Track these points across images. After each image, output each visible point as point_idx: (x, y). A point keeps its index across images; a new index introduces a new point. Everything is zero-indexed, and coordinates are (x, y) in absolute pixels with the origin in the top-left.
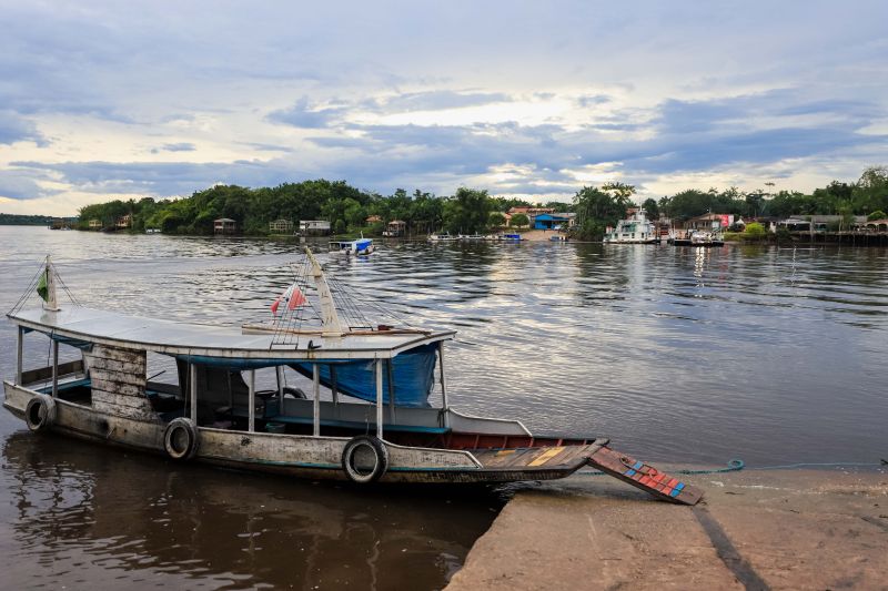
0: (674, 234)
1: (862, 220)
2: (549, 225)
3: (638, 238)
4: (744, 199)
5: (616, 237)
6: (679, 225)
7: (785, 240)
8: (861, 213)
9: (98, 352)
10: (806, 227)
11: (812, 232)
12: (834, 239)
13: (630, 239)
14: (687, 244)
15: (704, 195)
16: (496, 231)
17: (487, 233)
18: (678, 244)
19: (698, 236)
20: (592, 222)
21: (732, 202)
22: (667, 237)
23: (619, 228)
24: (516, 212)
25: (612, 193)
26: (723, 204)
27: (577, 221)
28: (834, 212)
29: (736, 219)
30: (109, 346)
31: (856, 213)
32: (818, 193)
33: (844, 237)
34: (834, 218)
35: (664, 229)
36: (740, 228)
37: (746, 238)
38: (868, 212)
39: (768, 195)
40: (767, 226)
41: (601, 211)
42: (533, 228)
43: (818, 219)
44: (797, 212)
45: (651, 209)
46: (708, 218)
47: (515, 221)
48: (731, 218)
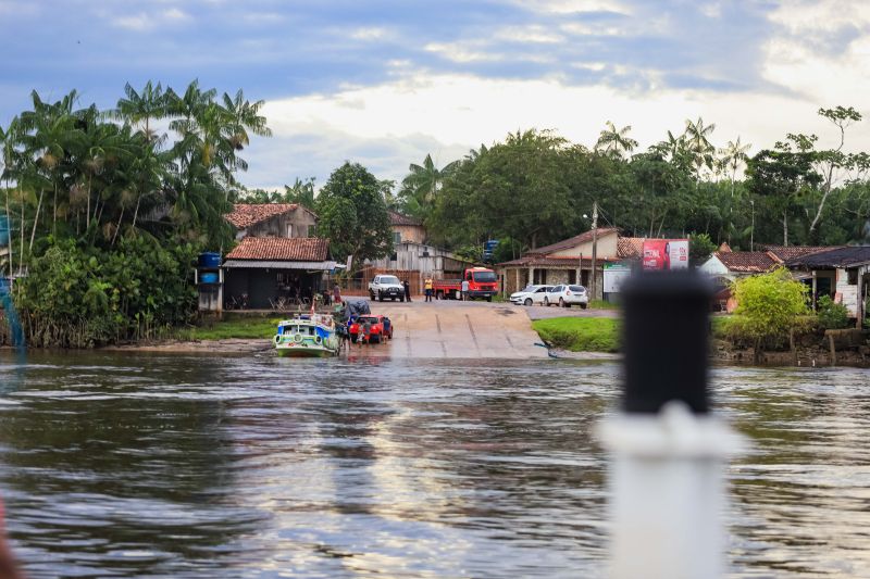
4: (740, 175)
15: (576, 153)
21: (688, 184)
25: (164, 131)
29: (698, 255)
39: (834, 158)
41: (109, 210)
46: (585, 251)
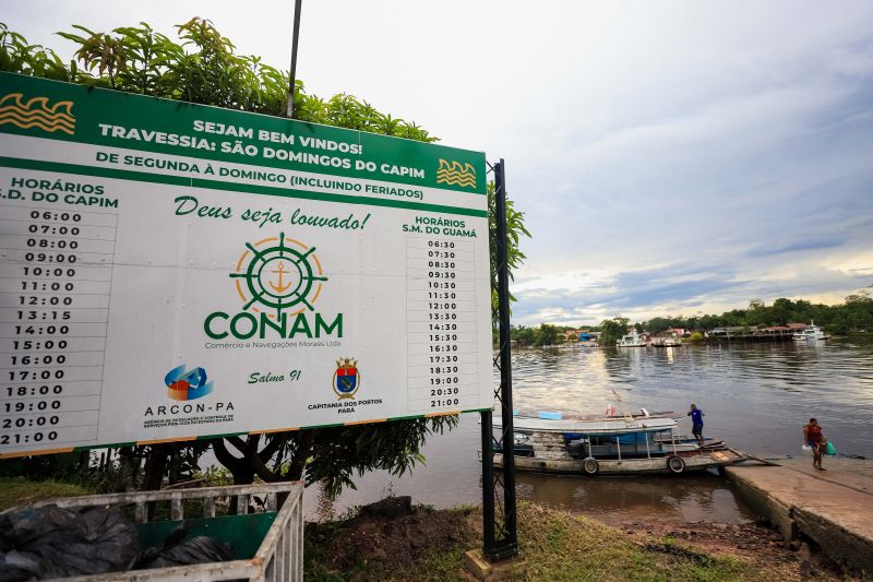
0: (654, 341)
1: (754, 328)
2: (588, 339)
3: (635, 344)
5: (622, 343)
6: (655, 335)
7: (714, 341)
8: (753, 324)
9: (535, 435)
10: (723, 334)
11: (729, 336)
12: (741, 339)
13: (631, 344)
14: (662, 346)
16: (561, 343)
17: (559, 344)
18: (657, 346)
19: (669, 341)
20: (610, 337)
22: (650, 343)
23: (624, 339)
24: (570, 333)
26: (677, 324)
27: (602, 336)
28: (738, 325)
30: (542, 432)
31: (750, 325)
32: (726, 315)
33: (747, 338)
34: (739, 328)
35: (648, 339)
36: (688, 336)
37: (693, 341)
38: (757, 324)
40: (703, 334)
42: (580, 340)
43: (729, 329)
44: (717, 326)
45: (640, 328)
47: (570, 337)
48: (682, 331)
